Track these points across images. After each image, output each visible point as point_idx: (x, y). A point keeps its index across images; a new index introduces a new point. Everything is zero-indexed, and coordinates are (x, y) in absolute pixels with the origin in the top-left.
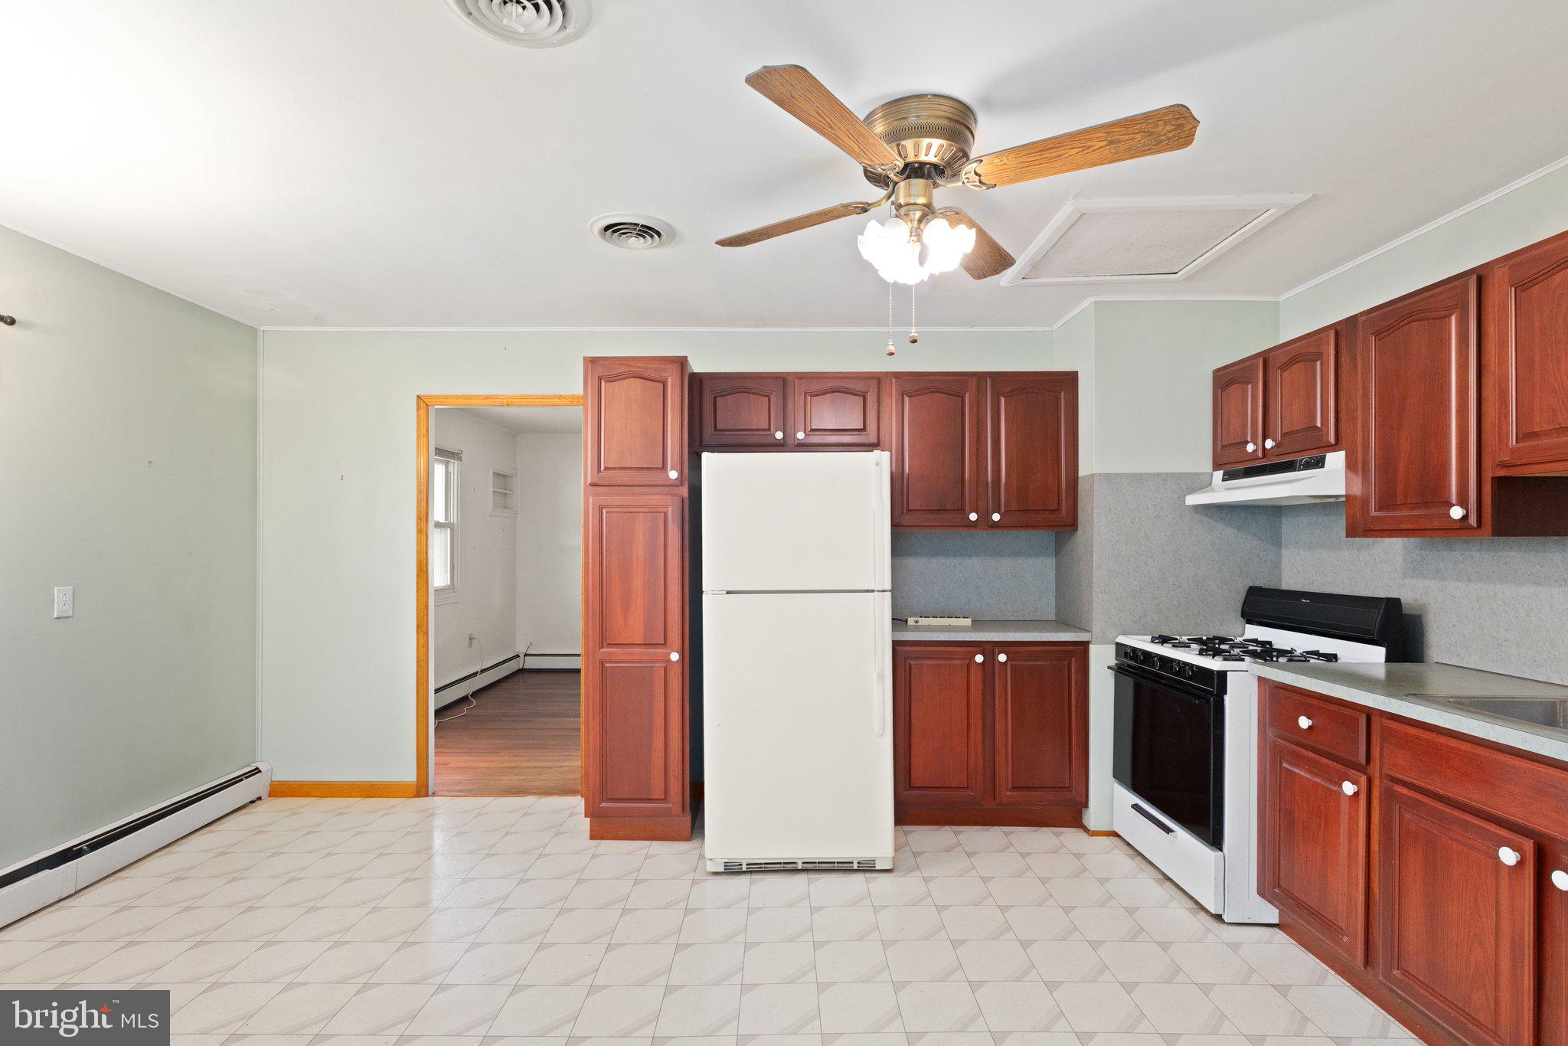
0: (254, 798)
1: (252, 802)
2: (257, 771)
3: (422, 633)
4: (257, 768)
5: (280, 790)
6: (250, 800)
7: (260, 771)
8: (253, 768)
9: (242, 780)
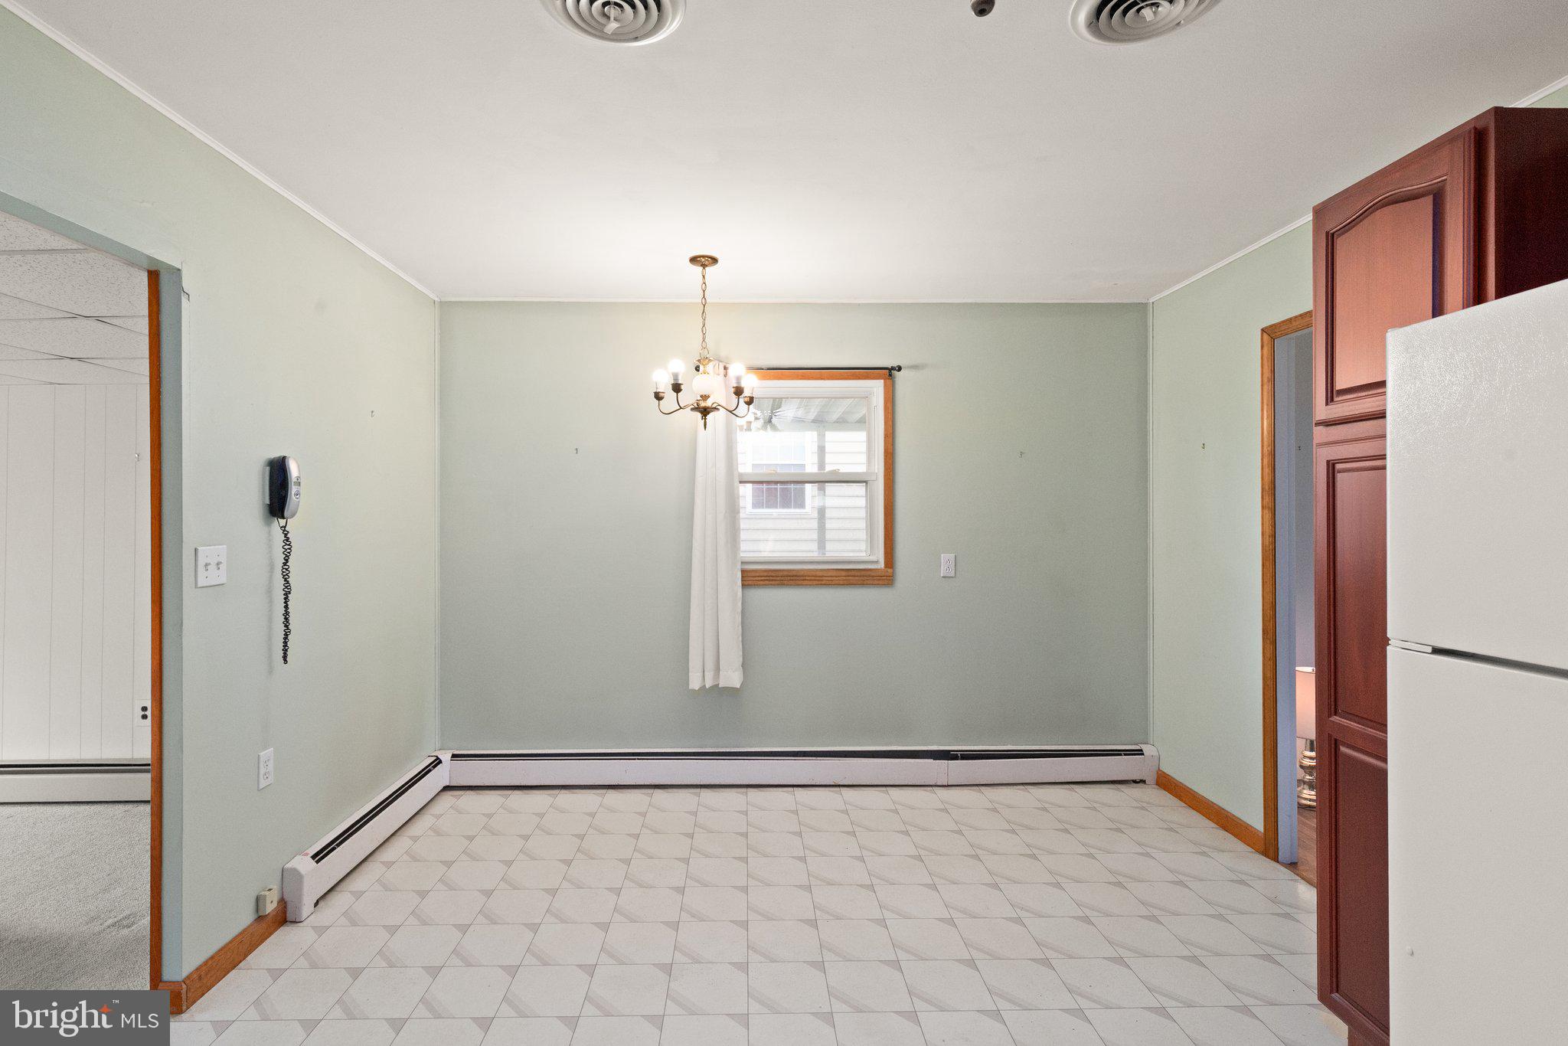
0: (1137, 777)
1: (1135, 782)
2: (1140, 752)
3: (1268, 642)
4: (1141, 750)
5: (1165, 783)
6: (1134, 779)
7: (1143, 754)
8: (1139, 748)
9: (1120, 755)
